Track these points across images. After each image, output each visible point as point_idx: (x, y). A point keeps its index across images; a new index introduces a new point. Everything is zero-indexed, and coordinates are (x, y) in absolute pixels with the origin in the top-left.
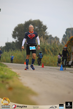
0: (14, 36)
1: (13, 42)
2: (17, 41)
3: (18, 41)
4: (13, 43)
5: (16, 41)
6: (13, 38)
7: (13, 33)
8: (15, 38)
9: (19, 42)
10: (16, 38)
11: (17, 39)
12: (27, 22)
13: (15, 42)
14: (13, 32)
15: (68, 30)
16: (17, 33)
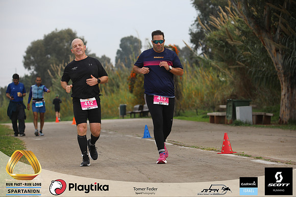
0: (27, 65)
1: (26, 76)
2: (34, 74)
3: (35, 73)
4: (27, 79)
5: (32, 73)
6: (26, 68)
8: (29, 69)
10: (32, 67)
11: (33, 70)
12: (48, 35)
13: (29, 75)
14: (25, 57)
15: (125, 41)
16: (32, 58)
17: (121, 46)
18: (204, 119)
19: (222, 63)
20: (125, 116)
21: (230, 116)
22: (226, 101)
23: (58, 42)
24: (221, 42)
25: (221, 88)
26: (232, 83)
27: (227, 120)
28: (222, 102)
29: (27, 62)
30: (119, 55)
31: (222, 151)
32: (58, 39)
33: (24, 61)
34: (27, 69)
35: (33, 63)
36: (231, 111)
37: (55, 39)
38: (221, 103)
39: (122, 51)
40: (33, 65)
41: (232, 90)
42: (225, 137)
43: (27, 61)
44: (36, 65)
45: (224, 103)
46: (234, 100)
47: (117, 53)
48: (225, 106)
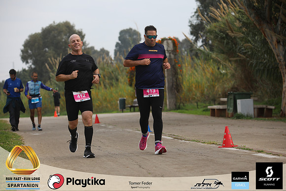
0: (25, 58)
1: (24, 70)
2: (32, 68)
3: (33, 66)
4: (24, 73)
5: (30, 67)
6: (23, 62)
7: (23, 53)
8: (27, 62)
9: (35, 69)
10: (29, 61)
11: (31, 64)
12: (46, 28)
13: (27, 69)
14: (22, 51)
15: (123, 33)
16: (30, 52)
17: (120, 38)
18: (204, 112)
19: (223, 55)
20: (124, 110)
21: (232, 109)
22: (227, 94)
23: (56, 35)
24: (222, 33)
25: (221, 81)
26: (233, 75)
27: (228, 114)
28: (223, 95)
29: (25, 56)
30: (118, 47)
31: (223, 145)
32: (56, 32)
33: (22, 54)
34: (25, 63)
35: (30, 57)
36: (232, 104)
37: (53, 32)
38: (221, 96)
39: (121, 44)
40: (31, 59)
41: (233, 83)
42: (226, 131)
43: (25, 54)
44: (34, 58)
45: (225, 96)
46: (235, 93)
47: (116, 46)
48: (225, 99)
